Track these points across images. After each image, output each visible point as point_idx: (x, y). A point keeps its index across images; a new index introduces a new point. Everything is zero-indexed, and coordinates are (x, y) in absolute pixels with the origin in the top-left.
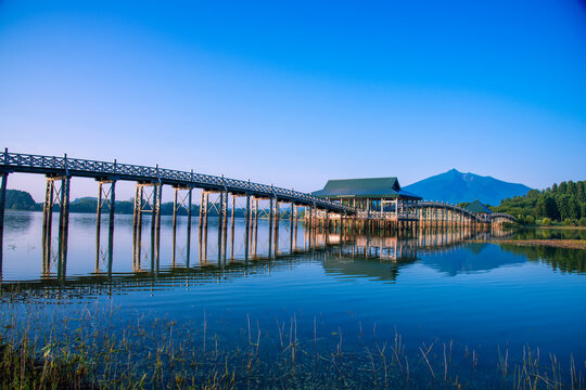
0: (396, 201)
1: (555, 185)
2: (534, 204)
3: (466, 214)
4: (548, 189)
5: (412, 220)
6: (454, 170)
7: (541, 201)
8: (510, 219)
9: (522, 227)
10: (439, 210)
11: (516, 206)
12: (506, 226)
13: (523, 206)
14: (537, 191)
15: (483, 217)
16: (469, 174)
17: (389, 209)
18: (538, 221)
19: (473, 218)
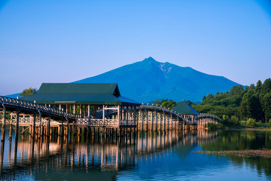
0: (118, 108)
1: (260, 82)
2: (238, 102)
3: (174, 117)
4: (252, 85)
5: (131, 126)
6: (151, 59)
7: (245, 100)
8: (215, 119)
9: (227, 128)
10: (150, 113)
11: (219, 104)
12: (212, 128)
13: (226, 104)
14: (241, 87)
15: (190, 119)
16: (167, 63)
17: (110, 115)
18: (242, 122)
19: (181, 120)
